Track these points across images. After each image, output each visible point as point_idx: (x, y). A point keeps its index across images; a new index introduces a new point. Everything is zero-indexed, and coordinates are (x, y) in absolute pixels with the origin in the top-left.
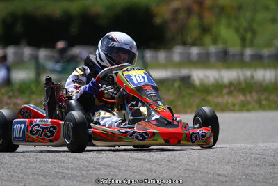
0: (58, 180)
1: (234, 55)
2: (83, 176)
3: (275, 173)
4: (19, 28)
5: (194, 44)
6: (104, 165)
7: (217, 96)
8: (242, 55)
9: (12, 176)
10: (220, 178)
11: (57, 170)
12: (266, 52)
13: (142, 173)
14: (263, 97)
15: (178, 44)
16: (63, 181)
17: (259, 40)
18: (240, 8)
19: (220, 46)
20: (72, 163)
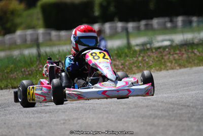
4: (112, 9)
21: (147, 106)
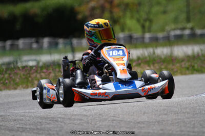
0: (20, 133)
1: (137, 39)
2: (38, 129)
3: (179, 119)
6: (53, 120)
8: (143, 38)
10: (139, 125)
11: (18, 126)
12: (160, 35)
13: (82, 125)
14: (163, 67)
16: (24, 134)
17: (155, 27)
18: (139, 4)
19: (127, 33)
20: (29, 121)
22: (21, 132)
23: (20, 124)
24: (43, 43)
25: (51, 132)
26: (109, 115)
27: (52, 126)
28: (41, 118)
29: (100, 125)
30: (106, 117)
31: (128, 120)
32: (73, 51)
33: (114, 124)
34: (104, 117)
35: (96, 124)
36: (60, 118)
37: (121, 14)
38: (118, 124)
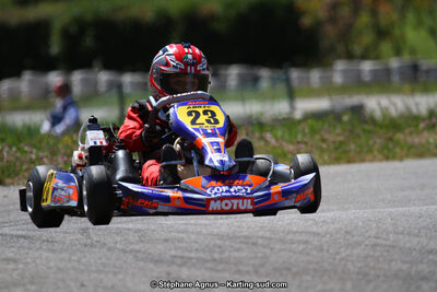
0: (177, 269)
2: (214, 260)
4: (89, 41)
5: (364, 57)
6: (246, 243)
7: (411, 133)
9: (104, 265)
10: (431, 257)
11: (173, 252)
13: (308, 254)
15: (339, 57)
16: (185, 270)
19: (407, 58)
20: (196, 242)
21: (166, 240)
22: (180, 266)
23: (176, 249)
24: (226, 76)
25: (241, 268)
26: (367, 234)
27: (244, 254)
28: (221, 236)
29: (348, 255)
30: (361, 239)
31: (408, 245)
32: (291, 95)
33: (377, 254)
34: (355, 239)
35: (338, 253)
36: (262, 237)
37: (395, 16)
38: (385, 254)
